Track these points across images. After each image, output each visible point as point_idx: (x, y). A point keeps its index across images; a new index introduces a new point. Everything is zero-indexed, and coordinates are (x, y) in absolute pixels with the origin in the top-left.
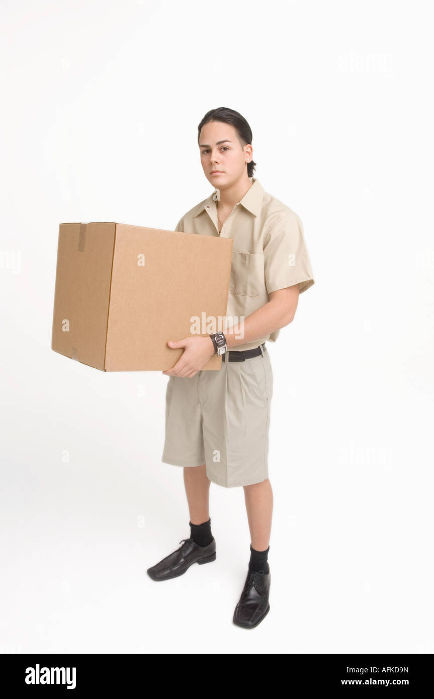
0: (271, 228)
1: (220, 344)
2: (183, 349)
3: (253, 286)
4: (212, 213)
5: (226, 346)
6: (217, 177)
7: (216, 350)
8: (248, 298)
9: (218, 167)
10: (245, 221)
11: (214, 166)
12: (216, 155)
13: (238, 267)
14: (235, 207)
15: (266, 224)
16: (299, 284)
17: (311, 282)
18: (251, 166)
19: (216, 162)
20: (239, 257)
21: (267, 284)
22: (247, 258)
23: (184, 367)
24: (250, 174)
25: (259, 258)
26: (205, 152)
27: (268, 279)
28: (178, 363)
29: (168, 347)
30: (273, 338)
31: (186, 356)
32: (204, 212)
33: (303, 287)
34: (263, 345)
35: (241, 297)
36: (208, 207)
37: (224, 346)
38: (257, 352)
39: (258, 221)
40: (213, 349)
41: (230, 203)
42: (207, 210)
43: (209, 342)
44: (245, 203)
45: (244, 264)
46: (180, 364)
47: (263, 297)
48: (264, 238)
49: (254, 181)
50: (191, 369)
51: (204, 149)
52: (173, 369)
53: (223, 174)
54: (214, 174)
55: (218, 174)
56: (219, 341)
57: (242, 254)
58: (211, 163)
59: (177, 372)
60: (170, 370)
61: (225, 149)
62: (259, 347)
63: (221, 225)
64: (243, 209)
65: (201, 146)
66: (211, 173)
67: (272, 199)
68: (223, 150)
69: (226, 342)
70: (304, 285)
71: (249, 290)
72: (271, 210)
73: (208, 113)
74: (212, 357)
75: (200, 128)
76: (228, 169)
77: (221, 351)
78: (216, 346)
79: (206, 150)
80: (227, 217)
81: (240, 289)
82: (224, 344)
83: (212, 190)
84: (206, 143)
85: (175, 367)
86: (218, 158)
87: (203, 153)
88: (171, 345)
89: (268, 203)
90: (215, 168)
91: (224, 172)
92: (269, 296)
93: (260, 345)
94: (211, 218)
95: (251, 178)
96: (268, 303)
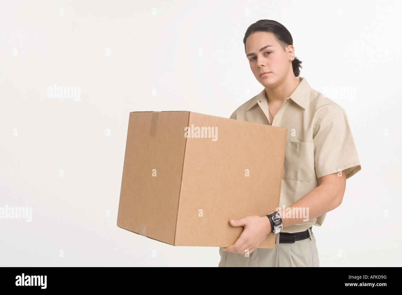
0: (320, 120)
1: (277, 224)
2: (243, 228)
3: (304, 172)
4: (264, 106)
5: (282, 225)
6: (266, 77)
7: (273, 229)
8: (299, 183)
9: (266, 69)
10: (295, 114)
11: (261, 69)
12: (261, 60)
13: (290, 155)
14: (285, 101)
15: (315, 116)
16: (346, 170)
17: (358, 168)
18: (296, 64)
19: (263, 66)
20: (290, 145)
21: (316, 170)
22: (298, 145)
23: (243, 245)
24: (296, 72)
25: (309, 146)
26: (253, 60)
27: (318, 164)
28: (238, 240)
29: (230, 224)
30: (319, 222)
31: (245, 234)
32: (257, 105)
33: (349, 173)
34: (311, 228)
35: (292, 182)
36: (260, 102)
37: (280, 226)
38: (305, 235)
39: (307, 113)
40: (270, 228)
41: (281, 98)
42: (259, 104)
43: (267, 221)
44: (294, 98)
45: (295, 152)
46: (240, 242)
47: (313, 181)
48: (314, 128)
49: (301, 79)
50: (249, 247)
51: (251, 57)
52: (233, 245)
53: (270, 74)
54: (263, 76)
55: (267, 75)
56: (275, 220)
57: (292, 143)
58: (259, 67)
59: (237, 250)
60: (231, 247)
61: (269, 53)
62: (307, 230)
63: (272, 118)
64: (292, 103)
65: (248, 55)
66: (260, 76)
67: (319, 94)
68: (266, 54)
69: (282, 222)
70: (351, 171)
71: (300, 175)
72: (319, 104)
73: (249, 27)
74: (268, 235)
75: (245, 41)
76: (274, 69)
77: (278, 230)
78: (273, 225)
79: (253, 58)
80: (277, 110)
81: (291, 175)
82: (280, 224)
83: (262, 88)
84: (252, 51)
85: (235, 244)
86: (264, 62)
87: (250, 60)
88: (233, 223)
89: (315, 98)
90: (263, 71)
91: (271, 72)
92: (319, 181)
93: (308, 228)
94: (263, 110)
95: (298, 78)
96: (318, 187)
